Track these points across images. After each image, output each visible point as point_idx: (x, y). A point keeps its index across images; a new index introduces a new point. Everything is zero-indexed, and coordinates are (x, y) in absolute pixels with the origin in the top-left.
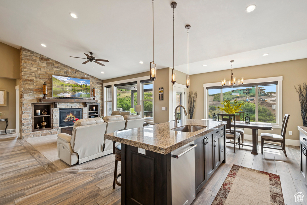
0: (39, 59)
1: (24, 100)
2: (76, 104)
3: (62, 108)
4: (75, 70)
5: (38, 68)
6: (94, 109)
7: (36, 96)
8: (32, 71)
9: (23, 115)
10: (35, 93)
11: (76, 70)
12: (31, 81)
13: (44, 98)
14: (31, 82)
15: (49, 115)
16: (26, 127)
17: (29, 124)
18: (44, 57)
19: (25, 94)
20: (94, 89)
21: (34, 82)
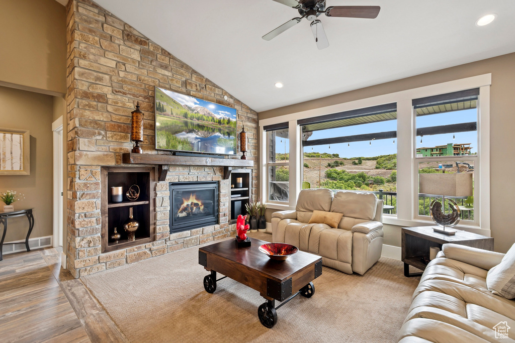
0: (121, 37)
1: (81, 156)
2: (207, 169)
3: (177, 181)
4: (204, 80)
5: (119, 62)
6: (239, 183)
7: (113, 146)
8: (103, 69)
9: (78, 204)
10: (112, 137)
11: (207, 80)
12: (101, 100)
13: (136, 150)
14: (99, 101)
15: (147, 202)
16: (85, 241)
17: (93, 231)
18: (135, 33)
19: (84, 137)
20: (243, 132)
21: (107, 103)
